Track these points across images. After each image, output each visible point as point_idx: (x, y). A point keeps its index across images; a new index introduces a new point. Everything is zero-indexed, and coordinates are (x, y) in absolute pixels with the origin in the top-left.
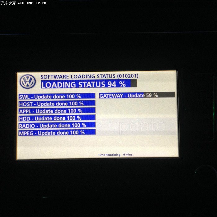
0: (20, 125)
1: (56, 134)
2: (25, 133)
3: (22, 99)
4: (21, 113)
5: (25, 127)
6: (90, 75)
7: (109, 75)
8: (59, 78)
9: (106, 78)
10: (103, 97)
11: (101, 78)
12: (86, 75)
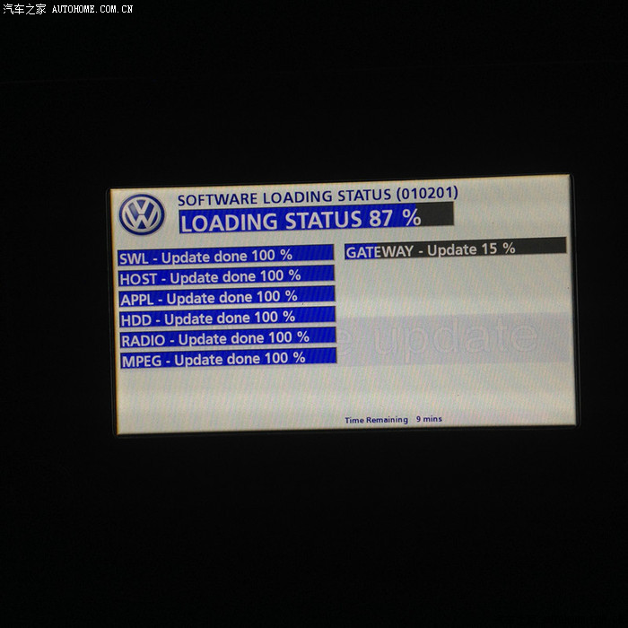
0: (123, 337)
1: (225, 363)
2: (140, 359)
3: (128, 264)
4: (126, 305)
5: (138, 342)
6: (319, 192)
7: (374, 191)
8: (231, 203)
9: (363, 199)
10: (357, 255)
11: (350, 200)
12: (307, 193)
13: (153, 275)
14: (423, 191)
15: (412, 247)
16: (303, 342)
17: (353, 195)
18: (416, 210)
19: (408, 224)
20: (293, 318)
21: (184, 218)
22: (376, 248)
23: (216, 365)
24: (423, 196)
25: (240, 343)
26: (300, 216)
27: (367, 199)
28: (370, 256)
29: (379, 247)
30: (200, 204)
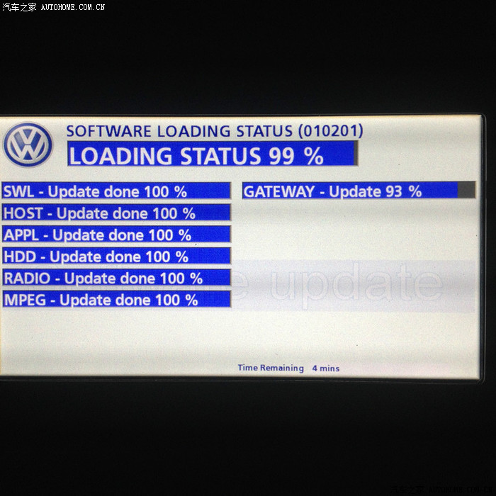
1: (113, 304)
2: (23, 298)
3: (12, 196)
4: (9, 240)
6: (216, 127)
7: (274, 127)
8: (123, 136)
9: (263, 135)
10: (255, 194)
11: (249, 136)
12: (204, 127)
13: (39, 209)
14: (326, 129)
15: (313, 187)
16: (196, 284)
17: (253, 130)
18: (318, 148)
19: (309, 163)
20: (186, 259)
21: (72, 150)
22: (275, 187)
23: (104, 305)
24: (326, 133)
25: (130, 284)
26: (196, 152)
27: (267, 136)
28: (269, 196)
29: (279, 187)
30: (90, 135)
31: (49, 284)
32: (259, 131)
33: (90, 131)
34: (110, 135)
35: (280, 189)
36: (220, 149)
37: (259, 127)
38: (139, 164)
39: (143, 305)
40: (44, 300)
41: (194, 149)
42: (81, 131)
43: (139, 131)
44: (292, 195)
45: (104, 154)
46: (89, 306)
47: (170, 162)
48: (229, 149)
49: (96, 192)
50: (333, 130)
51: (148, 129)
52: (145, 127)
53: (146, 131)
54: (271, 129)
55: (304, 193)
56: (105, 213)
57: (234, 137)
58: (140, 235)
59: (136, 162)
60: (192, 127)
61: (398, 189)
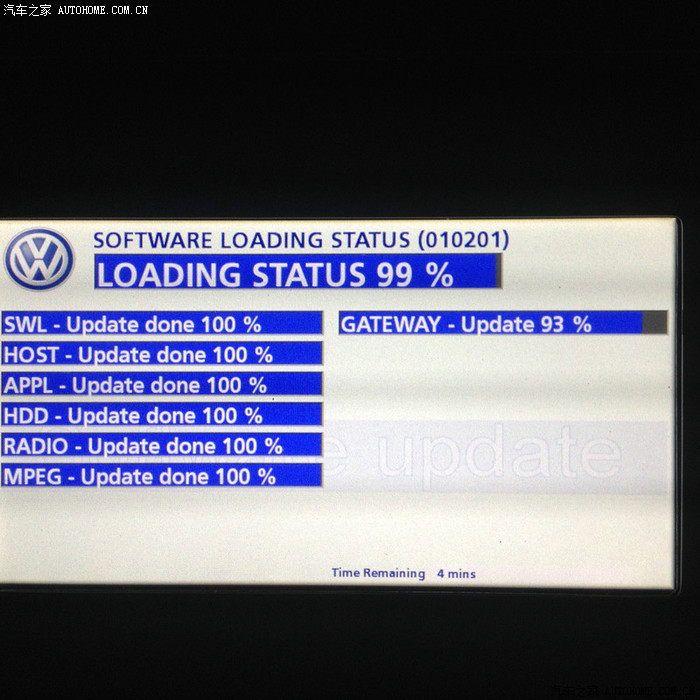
0: (7, 440)
1: (156, 482)
2: (30, 474)
3: (16, 332)
4: (12, 392)
5: (27, 448)
6: (303, 234)
7: (384, 234)
8: (172, 246)
9: (368, 246)
10: (356, 327)
11: (349, 246)
12: (286, 234)
13: (54, 349)
14: (457, 236)
15: (439, 318)
16: (274, 453)
17: (354, 239)
18: (446, 264)
19: (434, 284)
20: (259, 419)
21: (101, 266)
22: (385, 318)
23: (143, 485)
24: (457, 243)
25: (180, 454)
26: (275, 269)
27: (375, 246)
28: (376, 330)
29: (390, 318)
30: (126, 246)
31: (66, 454)
32: (362, 240)
33: (126, 240)
34: (154, 246)
35: (392, 321)
36: (308, 265)
37: (363, 234)
38: (195, 286)
39: (198, 484)
40: (59, 477)
41: (272, 265)
42: (114, 240)
43: (195, 241)
44: (409, 330)
45: (146, 273)
46: (122, 485)
47: (238, 283)
48: (321, 265)
49: (134, 324)
50: (466, 238)
51: (207, 237)
52: (204, 234)
53: (204, 240)
54: (379, 238)
55: (425, 327)
56: (145, 355)
57: (328, 248)
58: (195, 385)
59: (190, 284)
60: (270, 234)
61: (558, 321)
